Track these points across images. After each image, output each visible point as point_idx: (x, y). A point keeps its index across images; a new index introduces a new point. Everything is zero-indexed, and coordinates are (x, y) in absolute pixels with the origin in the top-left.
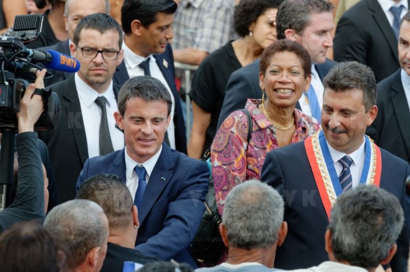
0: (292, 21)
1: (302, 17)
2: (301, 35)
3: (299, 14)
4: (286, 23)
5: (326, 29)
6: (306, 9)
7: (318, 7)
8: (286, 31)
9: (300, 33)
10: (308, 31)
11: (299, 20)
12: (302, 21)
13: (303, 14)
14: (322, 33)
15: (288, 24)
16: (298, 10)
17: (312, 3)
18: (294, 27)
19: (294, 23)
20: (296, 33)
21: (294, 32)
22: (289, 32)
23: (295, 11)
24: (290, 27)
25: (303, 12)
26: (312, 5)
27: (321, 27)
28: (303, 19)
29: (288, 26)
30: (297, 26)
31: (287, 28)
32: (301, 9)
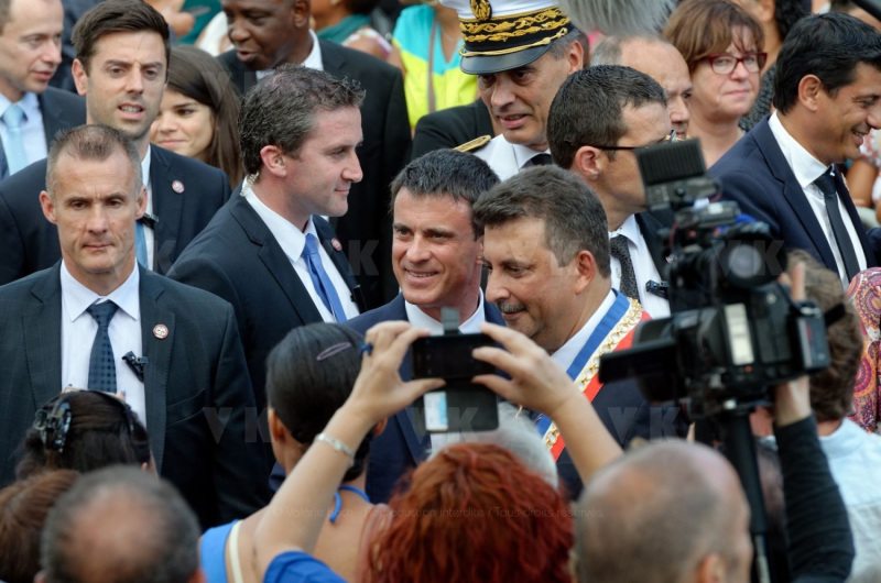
0: (275, 129)
1: (296, 120)
2: (296, 158)
3: (289, 113)
4: (261, 132)
5: (346, 144)
6: (303, 103)
7: (330, 97)
8: (263, 151)
9: (294, 153)
10: (311, 149)
11: (290, 126)
12: (296, 128)
13: (299, 114)
14: (339, 153)
15: (267, 134)
16: (288, 105)
17: (317, 89)
18: (279, 141)
19: (280, 133)
20: (285, 154)
21: (280, 151)
22: (269, 151)
23: (280, 107)
24: (272, 142)
25: (298, 108)
26: (316, 94)
27: (337, 141)
28: (298, 124)
29: (266, 140)
30: (286, 139)
31: (265, 145)
32: (294, 103)
